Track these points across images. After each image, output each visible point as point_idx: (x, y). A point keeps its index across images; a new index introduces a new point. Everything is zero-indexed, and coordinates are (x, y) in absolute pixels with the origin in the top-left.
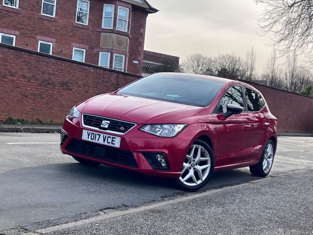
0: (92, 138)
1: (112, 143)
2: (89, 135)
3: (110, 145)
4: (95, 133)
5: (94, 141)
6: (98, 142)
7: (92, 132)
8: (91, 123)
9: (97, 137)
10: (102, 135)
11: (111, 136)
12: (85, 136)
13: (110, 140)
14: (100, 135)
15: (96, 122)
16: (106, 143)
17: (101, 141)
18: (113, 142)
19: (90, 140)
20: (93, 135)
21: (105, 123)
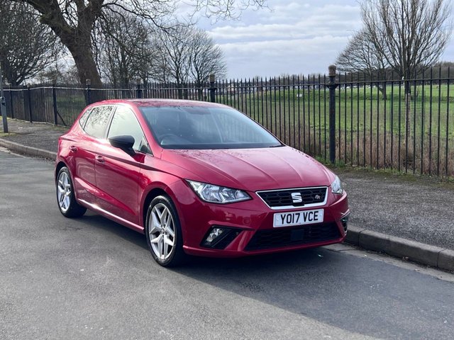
0: (289, 221)
1: (315, 220)
2: (283, 219)
3: (313, 222)
4: (292, 213)
5: (291, 224)
6: (298, 224)
7: (287, 214)
8: (277, 202)
9: (296, 217)
10: (301, 213)
11: (313, 211)
12: (278, 222)
13: (312, 216)
14: (299, 214)
15: (282, 198)
16: (308, 222)
17: (301, 222)
18: (316, 218)
19: (286, 224)
20: (289, 217)
21: (296, 197)
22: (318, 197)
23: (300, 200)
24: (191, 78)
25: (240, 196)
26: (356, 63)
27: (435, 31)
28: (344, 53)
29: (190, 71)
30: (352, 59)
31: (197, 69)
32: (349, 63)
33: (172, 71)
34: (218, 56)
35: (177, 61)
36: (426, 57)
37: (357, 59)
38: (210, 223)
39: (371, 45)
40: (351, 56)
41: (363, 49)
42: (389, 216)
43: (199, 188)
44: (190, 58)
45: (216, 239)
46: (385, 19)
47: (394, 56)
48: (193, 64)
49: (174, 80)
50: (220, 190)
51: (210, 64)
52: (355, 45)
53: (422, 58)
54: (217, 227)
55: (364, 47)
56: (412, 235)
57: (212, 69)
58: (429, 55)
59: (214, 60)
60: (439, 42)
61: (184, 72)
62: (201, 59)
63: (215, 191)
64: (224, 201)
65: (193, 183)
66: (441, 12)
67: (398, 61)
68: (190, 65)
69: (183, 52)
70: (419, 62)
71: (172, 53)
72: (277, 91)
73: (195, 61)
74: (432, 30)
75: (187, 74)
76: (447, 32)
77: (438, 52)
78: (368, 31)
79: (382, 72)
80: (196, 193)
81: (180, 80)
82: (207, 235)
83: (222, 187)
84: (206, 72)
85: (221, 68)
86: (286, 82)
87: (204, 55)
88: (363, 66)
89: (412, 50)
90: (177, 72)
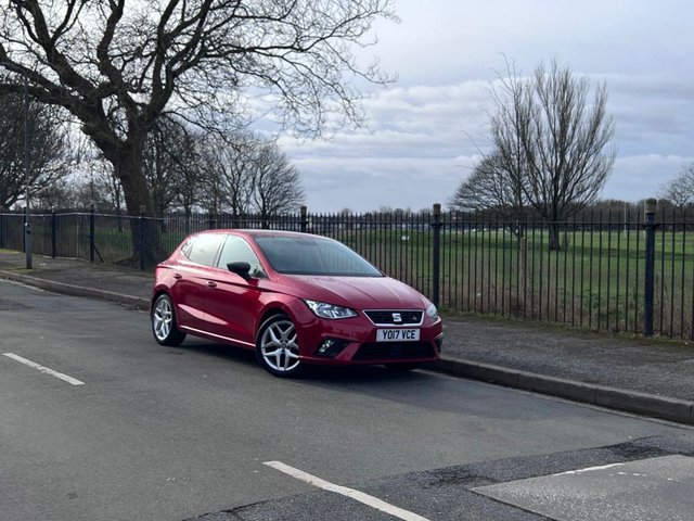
0: (390, 337)
1: (412, 338)
2: (385, 335)
3: (410, 339)
4: (393, 330)
5: (392, 340)
6: (397, 340)
7: (388, 330)
9: (396, 334)
10: (401, 331)
11: (411, 330)
12: (380, 337)
13: (410, 335)
14: (399, 331)
16: (406, 339)
17: (400, 338)
18: (413, 336)
19: (387, 340)
20: (390, 333)
21: (397, 317)
22: (415, 318)
23: (400, 320)
24: (254, 208)
25: (349, 313)
26: (483, 197)
27: (592, 159)
28: (468, 183)
29: (252, 198)
30: (479, 191)
31: (262, 195)
32: (474, 197)
33: (228, 197)
34: (292, 179)
35: (235, 182)
36: (579, 193)
37: (485, 191)
38: (323, 335)
39: (505, 173)
40: (477, 187)
41: (493, 178)
42: (482, 349)
43: (314, 306)
44: (254, 179)
45: (327, 349)
46: (524, 140)
47: (536, 190)
48: (257, 188)
49: (229, 210)
50: (332, 309)
51: (281, 189)
52: (483, 172)
53: (574, 194)
54: (329, 338)
55: (495, 175)
56: (499, 363)
57: (284, 196)
58: (584, 190)
59: (288, 184)
60: (597, 173)
61: (244, 198)
62: (268, 181)
63: (326, 309)
64: (336, 317)
65: (308, 302)
66: (599, 134)
67: (541, 197)
68: (253, 188)
69: (244, 171)
70: (569, 199)
71: (229, 172)
72: (373, 231)
73: (260, 184)
74: (588, 157)
75: (248, 202)
76: (608, 161)
77: (596, 186)
78: (501, 154)
79: (518, 210)
80: (311, 310)
81: (237, 209)
82: (320, 346)
83: (333, 305)
84: (274, 201)
85: (297, 195)
86: (388, 218)
87: (273, 176)
88: (494, 202)
89: (560, 182)
90: (234, 198)
